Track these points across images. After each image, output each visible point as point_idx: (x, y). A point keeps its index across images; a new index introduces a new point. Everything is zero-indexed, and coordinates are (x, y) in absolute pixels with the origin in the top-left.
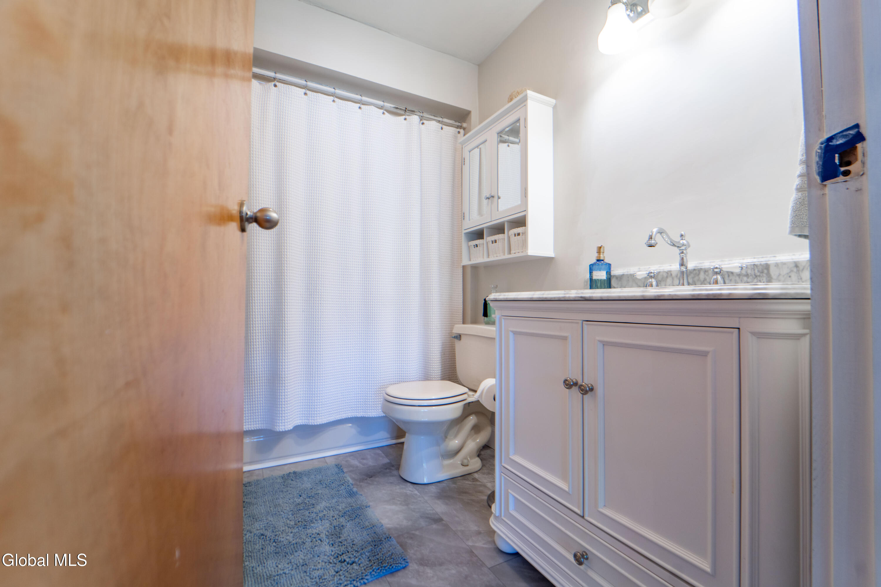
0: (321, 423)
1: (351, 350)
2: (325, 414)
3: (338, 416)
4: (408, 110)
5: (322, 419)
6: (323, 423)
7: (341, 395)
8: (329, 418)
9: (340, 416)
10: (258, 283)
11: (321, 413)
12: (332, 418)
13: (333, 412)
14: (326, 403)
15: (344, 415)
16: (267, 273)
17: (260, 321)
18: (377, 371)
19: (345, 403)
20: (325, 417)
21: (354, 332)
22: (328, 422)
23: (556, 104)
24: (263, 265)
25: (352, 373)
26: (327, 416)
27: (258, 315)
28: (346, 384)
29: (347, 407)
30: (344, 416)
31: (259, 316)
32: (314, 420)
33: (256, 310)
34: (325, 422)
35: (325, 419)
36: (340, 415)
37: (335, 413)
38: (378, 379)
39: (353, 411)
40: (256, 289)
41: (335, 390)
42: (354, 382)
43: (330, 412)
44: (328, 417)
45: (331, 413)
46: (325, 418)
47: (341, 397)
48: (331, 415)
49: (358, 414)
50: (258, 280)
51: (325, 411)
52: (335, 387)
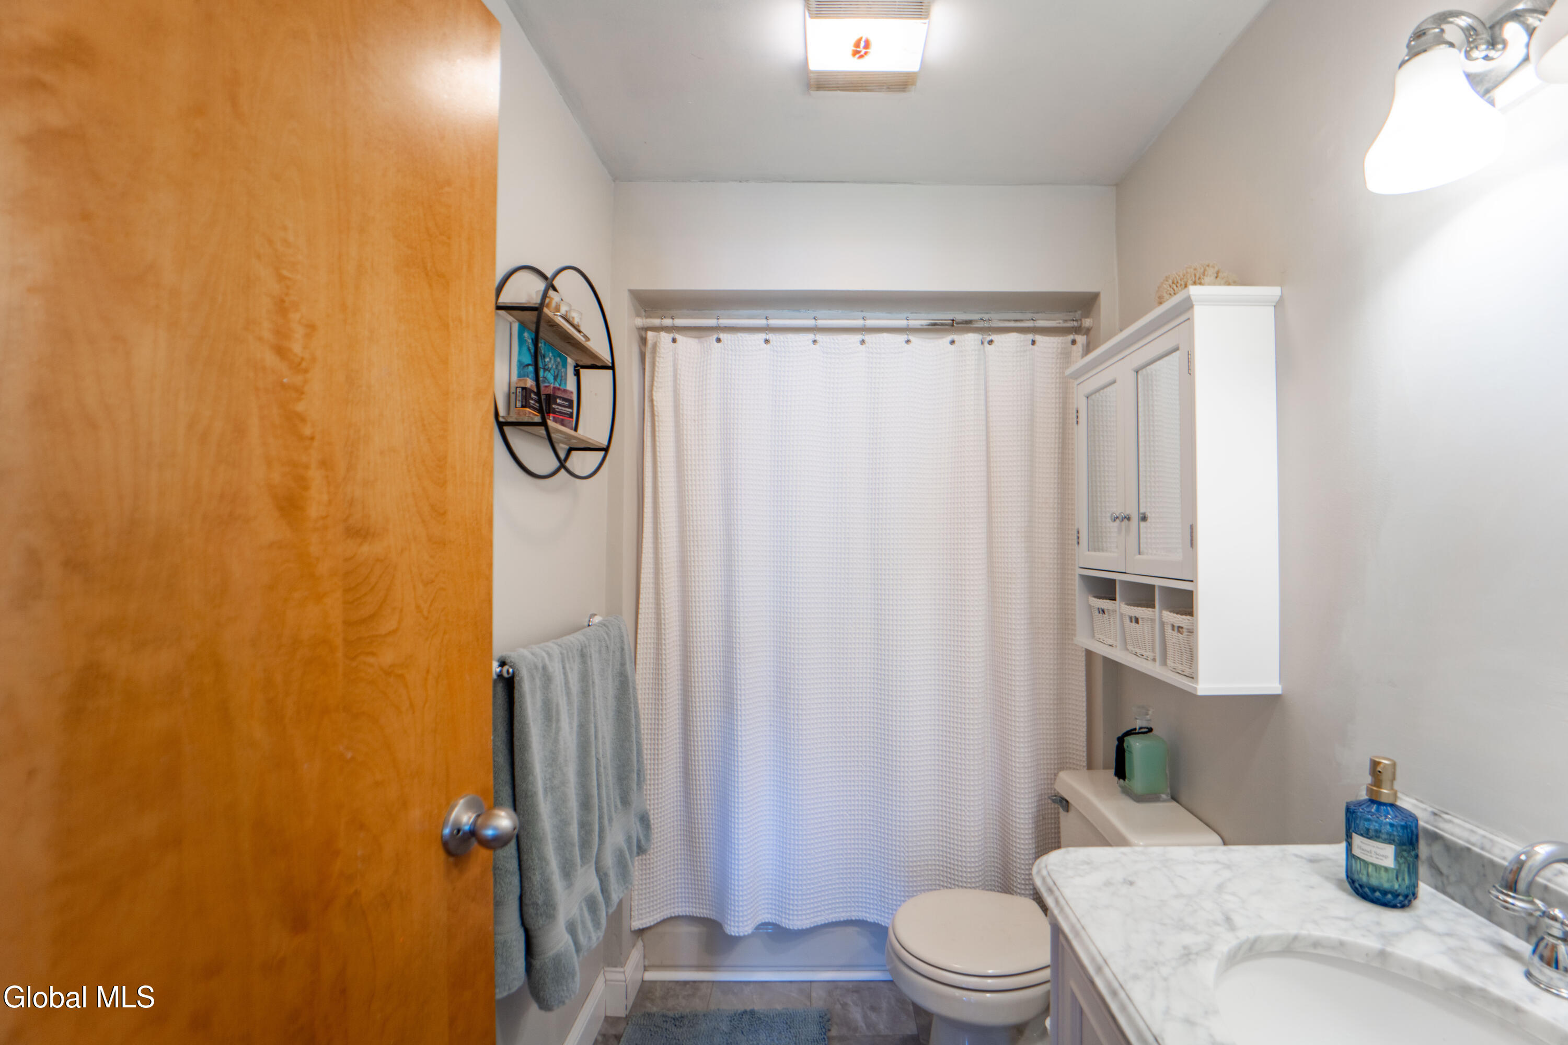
0: (800, 928)
1: (854, 796)
2: (808, 912)
3: (831, 916)
4: (957, 323)
5: (801, 920)
6: (804, 928)
7: (838, 879)
8: (816, 919)
9: (836, 915)
10: (700, 679)
11: (801, 910)
12: (819, 918)
13: (823, 908)
14: (808, 892)
15: (843, 914)
16: (713, 661)
17: (705, 741)
18: (902, 844)
19: (846, 892)
20: (808, 917)
21: (860, 764)
22: (812, 926)
23: (1281, 297)
24: (707, 649)
25: (858, 839)
26: (812, 915)
27: (701, 731)
28: (846, 859)
29: (849, 900)
30: (843, 916)
31: (703, 734)
32: (789, 920)
33: (699, 724)
34: (808, 927)
35: (808, 922)
36: (835, 913)
37: (827, 910)
38: (902, 859)
39: (860, 909)
40: (697, 689)
41: (827, 868)
42: (860, 856)
43: (815, 907)
44: (813, 918)
45: (819, 909)
46: (806, 919)
47: (837, 881)
48: (819, 914)
49: (868, 915)
50: (700, 675)
51: (808, 907)
52: (827, 863)
